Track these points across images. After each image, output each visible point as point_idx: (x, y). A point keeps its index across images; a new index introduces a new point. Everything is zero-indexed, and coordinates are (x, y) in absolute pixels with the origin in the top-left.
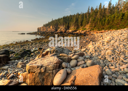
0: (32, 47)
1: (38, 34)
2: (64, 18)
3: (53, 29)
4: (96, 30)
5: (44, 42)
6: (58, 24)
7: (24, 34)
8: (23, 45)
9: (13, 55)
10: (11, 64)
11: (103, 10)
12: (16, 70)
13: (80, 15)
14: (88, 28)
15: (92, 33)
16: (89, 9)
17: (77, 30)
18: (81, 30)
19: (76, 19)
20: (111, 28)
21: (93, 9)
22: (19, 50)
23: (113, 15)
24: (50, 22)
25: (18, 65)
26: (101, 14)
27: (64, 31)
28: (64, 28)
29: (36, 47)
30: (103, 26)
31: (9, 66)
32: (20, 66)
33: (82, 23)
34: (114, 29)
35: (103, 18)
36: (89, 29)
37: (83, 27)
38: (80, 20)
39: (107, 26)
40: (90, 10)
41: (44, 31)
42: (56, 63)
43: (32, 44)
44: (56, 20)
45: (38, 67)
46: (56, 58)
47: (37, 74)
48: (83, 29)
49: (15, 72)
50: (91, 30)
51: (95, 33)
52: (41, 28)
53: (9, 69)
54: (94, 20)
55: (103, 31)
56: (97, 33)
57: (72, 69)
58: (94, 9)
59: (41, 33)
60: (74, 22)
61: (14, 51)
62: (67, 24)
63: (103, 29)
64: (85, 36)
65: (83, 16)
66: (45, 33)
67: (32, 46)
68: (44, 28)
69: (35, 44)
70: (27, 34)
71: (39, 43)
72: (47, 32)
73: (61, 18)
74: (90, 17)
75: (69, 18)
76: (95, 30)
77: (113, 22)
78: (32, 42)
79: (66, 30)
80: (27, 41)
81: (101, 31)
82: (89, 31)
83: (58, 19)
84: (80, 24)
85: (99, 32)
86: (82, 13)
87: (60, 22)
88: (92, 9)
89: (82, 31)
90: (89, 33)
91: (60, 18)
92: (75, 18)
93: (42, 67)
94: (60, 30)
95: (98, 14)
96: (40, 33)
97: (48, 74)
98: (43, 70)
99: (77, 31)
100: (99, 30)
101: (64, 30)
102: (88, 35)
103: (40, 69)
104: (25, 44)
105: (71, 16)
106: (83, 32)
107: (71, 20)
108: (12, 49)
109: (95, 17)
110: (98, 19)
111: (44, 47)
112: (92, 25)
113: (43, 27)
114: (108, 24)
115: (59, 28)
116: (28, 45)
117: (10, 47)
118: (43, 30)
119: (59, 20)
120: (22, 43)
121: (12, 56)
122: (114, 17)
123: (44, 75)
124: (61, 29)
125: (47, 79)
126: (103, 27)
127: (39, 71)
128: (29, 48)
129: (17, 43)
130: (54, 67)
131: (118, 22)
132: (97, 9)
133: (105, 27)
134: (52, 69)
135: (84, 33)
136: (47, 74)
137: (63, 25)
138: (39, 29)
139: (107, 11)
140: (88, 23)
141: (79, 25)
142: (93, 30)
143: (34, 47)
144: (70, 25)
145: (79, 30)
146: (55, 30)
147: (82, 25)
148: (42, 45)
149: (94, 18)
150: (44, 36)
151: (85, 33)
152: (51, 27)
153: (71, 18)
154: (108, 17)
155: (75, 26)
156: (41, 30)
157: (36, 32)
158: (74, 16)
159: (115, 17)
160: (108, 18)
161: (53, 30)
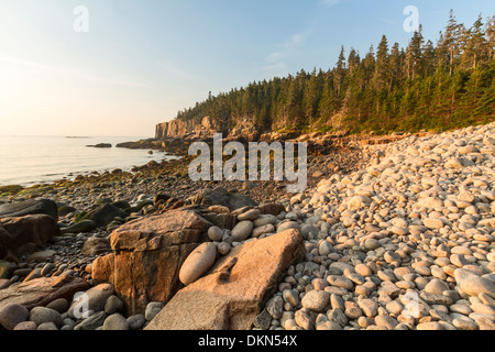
0: (135, 192)
1: (159, 147)
2: (253, 89)
3: (212, 128)
4: (367, 132)
5: (178, 175)
6: (230, 112)
7: (109, 146)
8: (104, 186)
9: (70, 218)
10: (63, 245)
11: (392, 61)
12: (80, 261)
13: (309, 76)
14: (338, 126)
15: (352, 143)
16: (342, 58)
17: (300, 134)
18: (314, 133)
19: (296, 91)
20: (421, 127)
21: (358, 58)
22: (87, 202)
23: (428, 80)
24: (203, 104)
25: (86, 245)
26: (384, 76)
27: (250, 135)
28: (251, 125)
29: (148, 192)
30: (392, 117)
31: (56, 249)
32: (93, 250)
33: (316, 105)
34: (434, 127)
35: (392, 90)
36: (341, 128)
37: (322, 122)
38: (308, 97)
39: (406, 118)
40: (346, 61)
41: (181, 134)
42: (191, 227)
43: (135, 181)
44: (222, 97)
45: (141, 237)
46: (192, 214)
47: (140, 255)
48: (319, 127)
49: (78, 266)
50: (348, 133)
51: (363, 145)
52: (167, 124)
53: (58, 257)
54: (360, 97)
55: (393, 135)
56: (370, 143)
57: (234, 243)
58: (362, 56)
59: (167, 143)
60: (289, 103)
61: (70, 205)
62: (263, 110)
63: (394, 128)
64: (326, 153)
65: (322, 80)
66: (181, 143)
67: (135, 188)
68: (180, 127)
69: (145, 182)
70: (119, 146)
71: (160, 178)
73: (242, 89)
74: (347, 85)
75: (269, 89)
76: (363, 134)
77: (428, 103)
78: (134, 174)
79: (261, 132)
80: (117, 171)
81: (385, 137)
82: (341, 136)
83: (232, 93)
84: (309, 111)
85: (376, 139)
86: (317, 73)
87: (236, 105)
88: (354, 58)
89: (315, 136)
90: (341, 145)
91: (239, 89)
92: (291, 90)
93: (151, 235)
94: (239, 132)
95: (376, 74)
96: (163, 144)
97: (168, 254)
98: (153, 244)
99: (298, 136)
100: (380, 134)
101: (251, 130)
102: (337, 150)
103: (148, 240)
104: (111, 183)
105: (277, 81)
106: (319, 140)
107: (277, 96)
108: (63, 199)
109: (363, 87)
110: (374, 93)
111: (174, 193)
112: (353, 113)
113: (175, 122)
114: (411, 111)
115: (235, 125)
116: (122, 184)
117: (56, 192)
118: (177, 131)
119: (234, 95)
120: (98, 179)
121: (65, 222)
122: (433, 86)
123: (157, 256)
124: (243, 127)
125: (164, 268)
126: (394, 120)
127: (144, 247)
128: (122, 195)
129: (80, 178)
130: (183, 238)
131: (447, 103)
132: (370, 56)
133: (400, 123)
134: (178, 241)
135: (326, 143)
136: (165, 254)
137: (250, 113)
138: (160, 129)
139: (408, 63)
140: (338, 106)
141: (307, 115)
142: (358, 131)
143: (140, 193)
144: (275, 114)
145: (305, 133)
147: (315, 114)
148: (170, 185)
149: (360, 91)
150: (178, 155)
151: (326, 141)
152: (206, 122)
153: (278, 91)
154: (411, 84)
155: (291, 118)
156: (170, 132)
157: (151, 140)
158: (288, 81)
159: (437, 85)
160: (413, 89)
161: (211, 130)
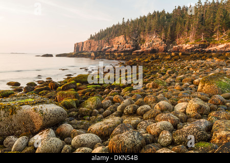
1: (89, 57)
3: (127, 43)
6: (139, 32)
28: (160, 40)
52: (83, 43)
70: (58, 56)
72: (111, 52)
94: (151, 45)
101: (161, 44)
113: (89, 42)
118: (90, 47)
138: (78, 46)
146: (133, 46)
152: (121, 39)
156: (85, 48)
161: (128, 47)
